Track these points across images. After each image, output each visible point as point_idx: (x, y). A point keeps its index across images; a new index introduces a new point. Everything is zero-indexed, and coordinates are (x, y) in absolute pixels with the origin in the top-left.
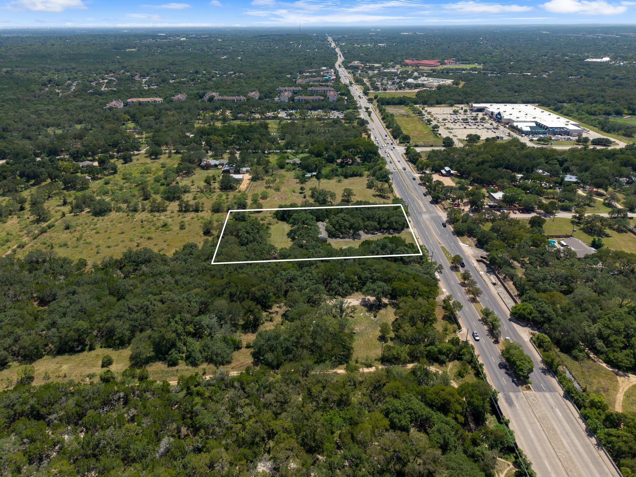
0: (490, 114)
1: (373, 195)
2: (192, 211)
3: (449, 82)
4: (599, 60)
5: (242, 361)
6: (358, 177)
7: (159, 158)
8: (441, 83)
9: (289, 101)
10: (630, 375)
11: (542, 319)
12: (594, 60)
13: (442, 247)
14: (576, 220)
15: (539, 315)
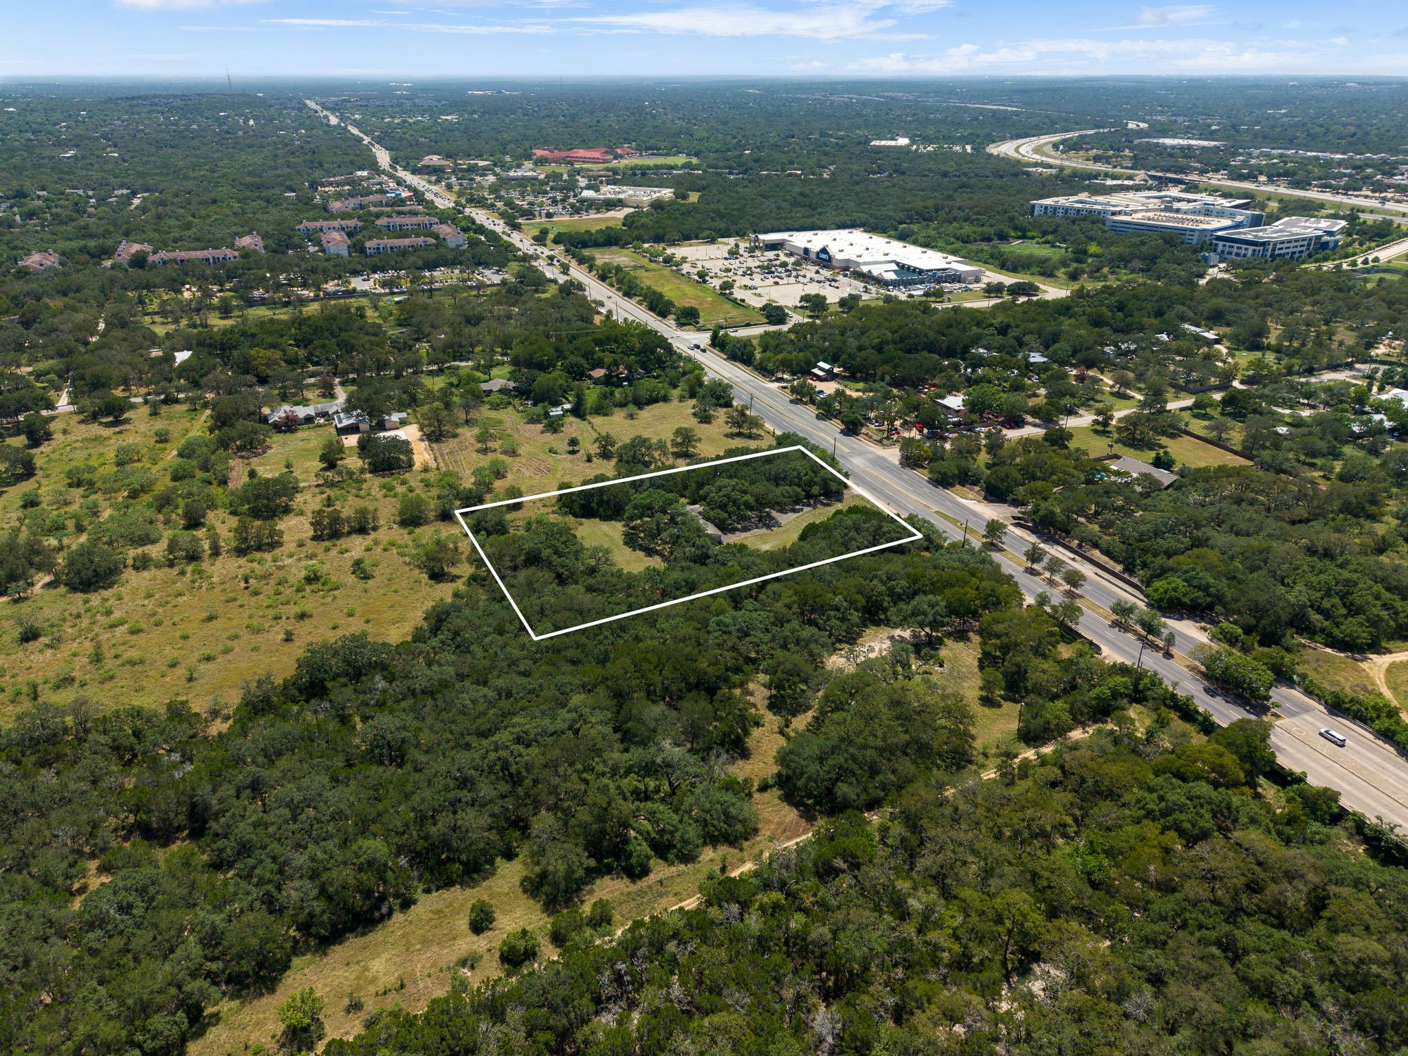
0: (801, 253)
1: (727, 436)
2: (349, 533)
3: (667, 193)
4: (893, 143)
5: (776, 819)
6: (661, 404)
7: (127, 421)
8: (655, 196)
9: (350, 253)
10: (1371, 656)
11: (1209, 599)
12: (883, 143)
13: (937, 512)
14: (1100, 428)
15: (1200, 593)
